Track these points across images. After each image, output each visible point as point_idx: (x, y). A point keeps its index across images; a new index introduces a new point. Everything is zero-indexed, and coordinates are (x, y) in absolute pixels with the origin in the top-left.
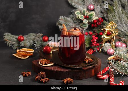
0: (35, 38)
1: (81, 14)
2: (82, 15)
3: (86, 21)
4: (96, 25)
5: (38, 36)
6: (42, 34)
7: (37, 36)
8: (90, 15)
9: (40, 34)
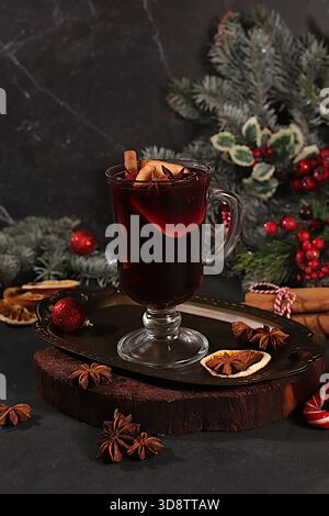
0: (47, 237)
1: (241, 144)
2: (245, 148)
3: (263, 172)
4: (311, 184)
5: (60, 228)
6: (78, 222)
7: (56, 229)
8: (277, 140)
9: (69, 221)
